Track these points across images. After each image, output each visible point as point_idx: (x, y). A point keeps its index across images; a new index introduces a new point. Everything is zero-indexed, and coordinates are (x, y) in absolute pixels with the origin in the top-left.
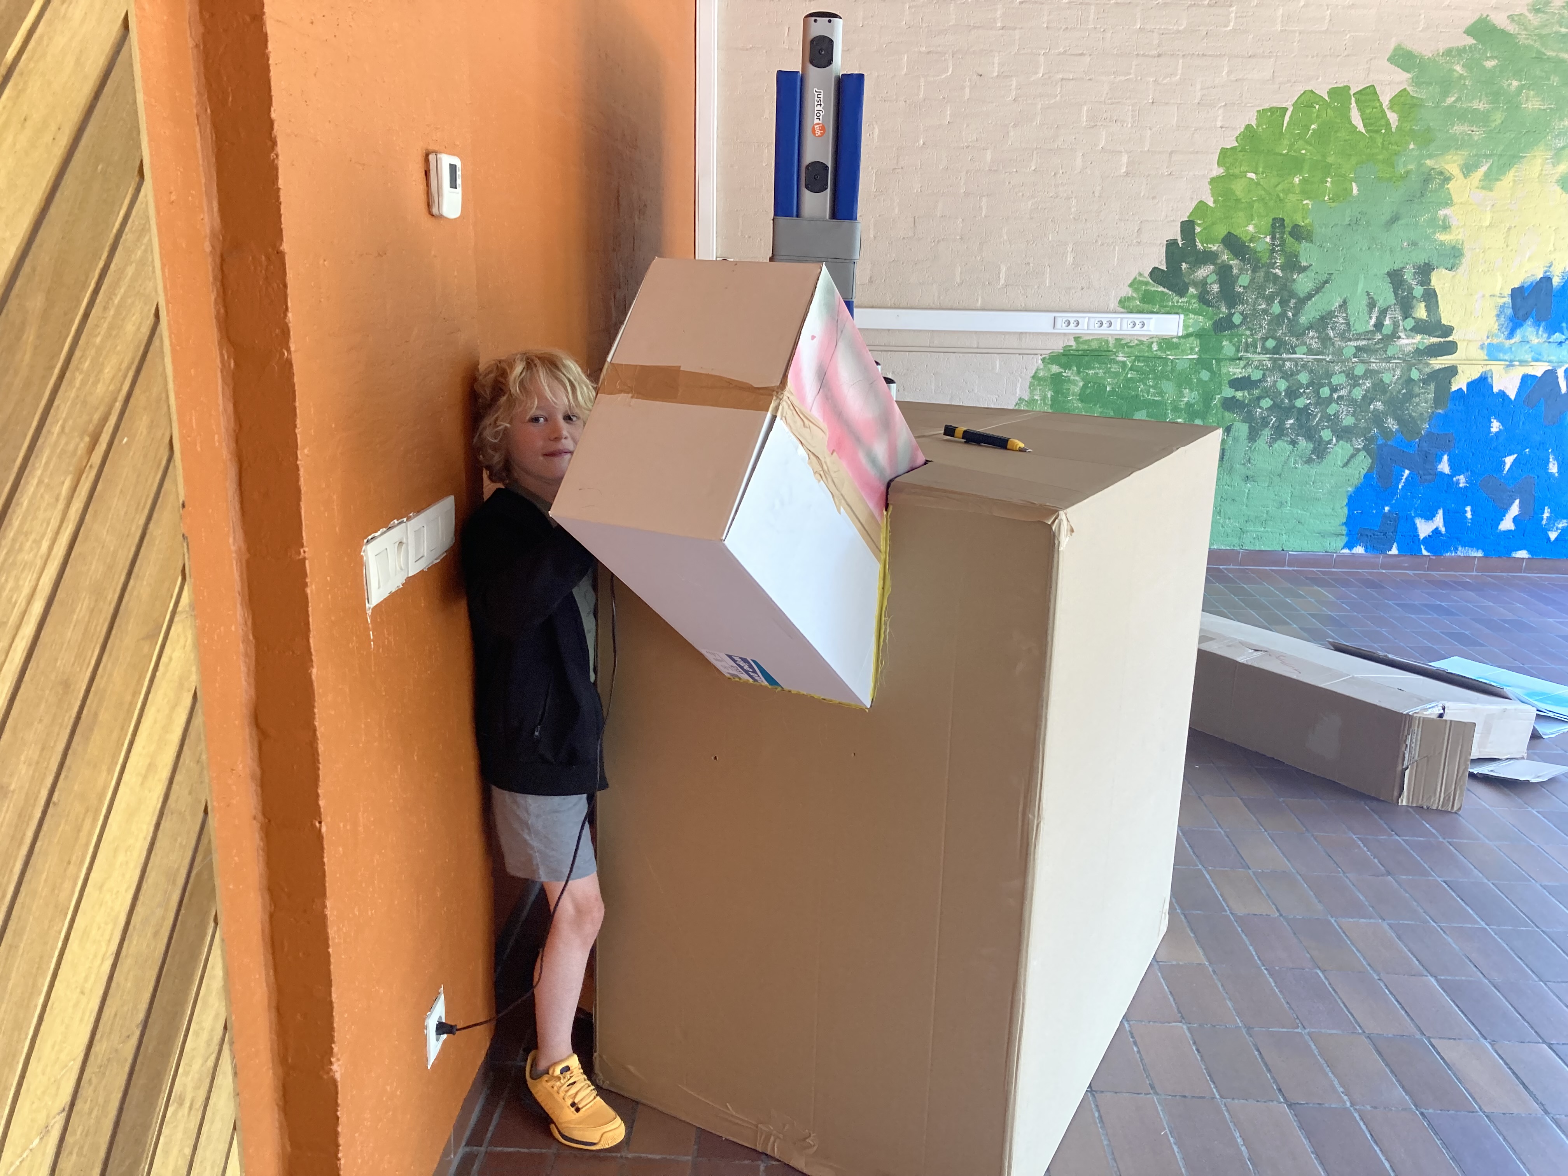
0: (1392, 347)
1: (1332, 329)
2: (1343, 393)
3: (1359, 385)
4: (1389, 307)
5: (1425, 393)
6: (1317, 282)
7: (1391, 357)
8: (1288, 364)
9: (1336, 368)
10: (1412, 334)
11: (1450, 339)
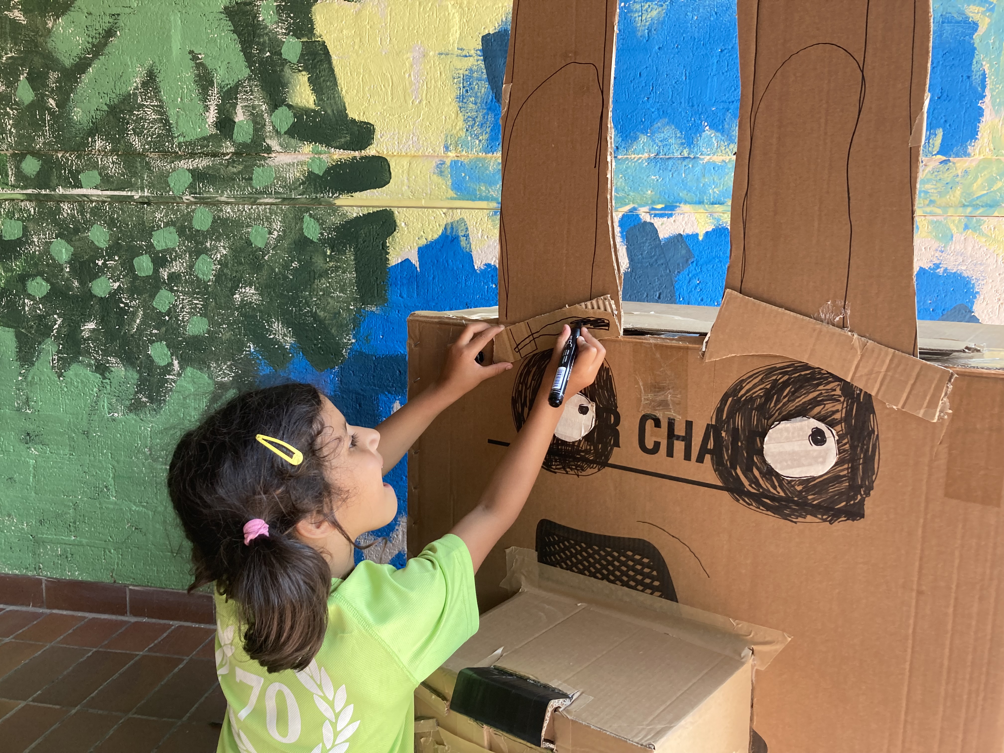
0: (260, 170)
1: (135, 133)
2: (177, 267)
3: (206, 251)
4: (238, 84)
5: (337, 268)
6: (93, 33)
7: (261, 193)
8: (65, 206)
9: (158, 215)
10: (293, 142)
11: (371, 151)
